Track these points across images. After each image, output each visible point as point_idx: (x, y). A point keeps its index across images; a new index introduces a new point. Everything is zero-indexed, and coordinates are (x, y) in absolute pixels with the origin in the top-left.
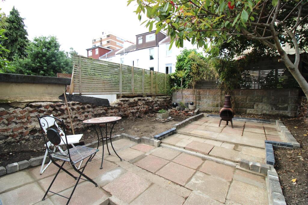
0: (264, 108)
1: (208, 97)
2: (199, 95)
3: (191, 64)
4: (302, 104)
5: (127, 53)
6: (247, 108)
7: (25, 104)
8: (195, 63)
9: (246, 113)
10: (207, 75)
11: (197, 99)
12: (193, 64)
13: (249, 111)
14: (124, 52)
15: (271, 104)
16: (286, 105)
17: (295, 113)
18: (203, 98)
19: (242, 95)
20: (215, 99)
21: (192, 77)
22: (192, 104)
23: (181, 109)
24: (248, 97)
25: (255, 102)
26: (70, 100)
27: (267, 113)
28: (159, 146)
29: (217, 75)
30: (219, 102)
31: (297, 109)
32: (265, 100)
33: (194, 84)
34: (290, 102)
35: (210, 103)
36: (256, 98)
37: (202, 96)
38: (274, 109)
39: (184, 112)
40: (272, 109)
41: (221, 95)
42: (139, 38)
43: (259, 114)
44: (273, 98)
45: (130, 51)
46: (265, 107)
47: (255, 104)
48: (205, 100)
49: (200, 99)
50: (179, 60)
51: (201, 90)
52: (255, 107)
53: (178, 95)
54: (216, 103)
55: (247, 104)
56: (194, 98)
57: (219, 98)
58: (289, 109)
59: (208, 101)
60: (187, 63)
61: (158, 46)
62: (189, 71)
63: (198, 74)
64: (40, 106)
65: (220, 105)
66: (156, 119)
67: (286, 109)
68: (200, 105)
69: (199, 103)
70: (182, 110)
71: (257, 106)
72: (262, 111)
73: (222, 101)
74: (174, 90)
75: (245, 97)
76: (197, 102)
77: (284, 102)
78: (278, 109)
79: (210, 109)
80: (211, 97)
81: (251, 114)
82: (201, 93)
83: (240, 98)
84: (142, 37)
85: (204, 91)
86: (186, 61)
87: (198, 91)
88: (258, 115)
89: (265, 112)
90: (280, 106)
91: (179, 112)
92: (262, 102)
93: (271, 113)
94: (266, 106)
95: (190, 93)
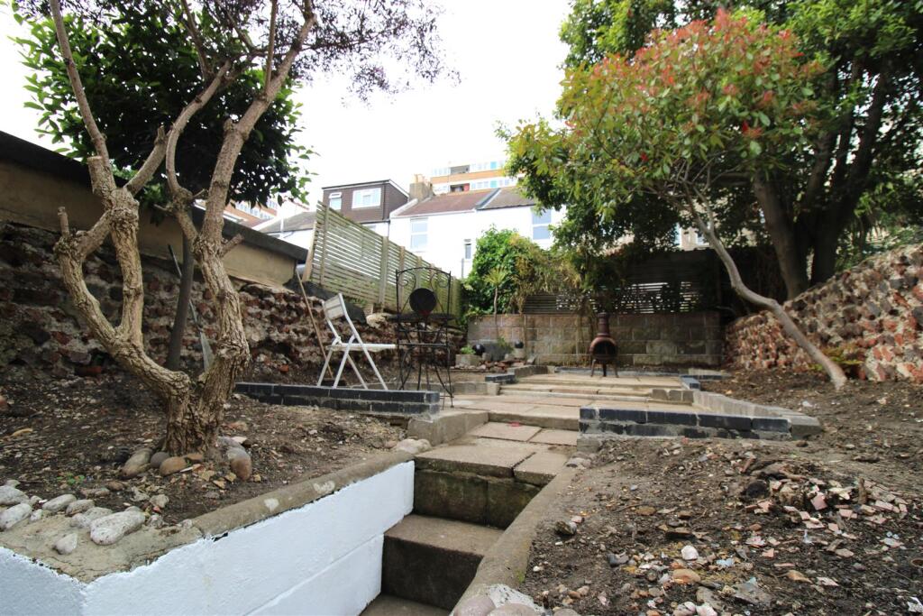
0: (663, 349)
1: (553, 333)
2: (534, 327)
3: (514, 258)
4: (727, 338)
5: (290, 233)
6: (633, 352)
7: (241, 284)
8: (524, 256)
9: (631, 364)
10: (551, 281)
11: (529, 336)
12: (520, 258)
13: (637, 358)
14: (282, 228)
15: (676, 342)
16: (701, 343)
17: (719, 359)
18: (541, 334)
19: (621, 325)
20: (567, 335)
21: (516, 286)
22: (520, 346)
23: (495, 359)
24: (634, 330)
25: (647, 338)
26: (310, 293)
27: (671, 360)
28: (499, 393)
29: (578, 277)
30: (577, 340)
31: (720, 350)
32: (664, 335)
33: (520, 301)
34: (707, 337)
35: (558, 346)
36: (648, 331)
37: (538, 330)
38: (682, 352)
39: (503, 365)
40: (679, 352)
41: (581, 325)
42: (331, 197)
43: (657, 363)
44: (678, 329)
45: (302, 227)
46: (667, 349)
47: (646, 342)
48: (546, 339)
49: (534, 338)
50: (482, 249)
51: (537, 316)
52: (648, 349)
53: (481, 328)
54: (570, 344)
55: (633, 343)
56: (520, 335)
57: (577, 333)
58: (708, 350)
59: (554, 340)
60: (503, 257)
61: (389, 222)
62: (510, 272)
63: (532, 278)
64: (269, 293)
65: (579, 347)
66: (457, 366)
67: (702, 350)
68: (535, 350)
69: (533, 347)
70: (498, 361)
71: (651, 346)
72: (661, 357)
73: (583, 339)
74: (473, 318)
75: (628, 330)
76: (529, 342)
77: (698, 337)
78: (689, 351)
79: (557, 360)
80: (560, 331)
81: (641, 365)
82: (537, 322)
83: (618, 333)
84: (340, 193)
85: (543, 318)
86: (500, 252)
87: (529, 317)
88: (654, 365)
89: (666, 358)
90: (692, 346)
91: (490, 365)
92: (659, 338)
93: (677, 361)
94: (668, 345)
95: (510, 324)
